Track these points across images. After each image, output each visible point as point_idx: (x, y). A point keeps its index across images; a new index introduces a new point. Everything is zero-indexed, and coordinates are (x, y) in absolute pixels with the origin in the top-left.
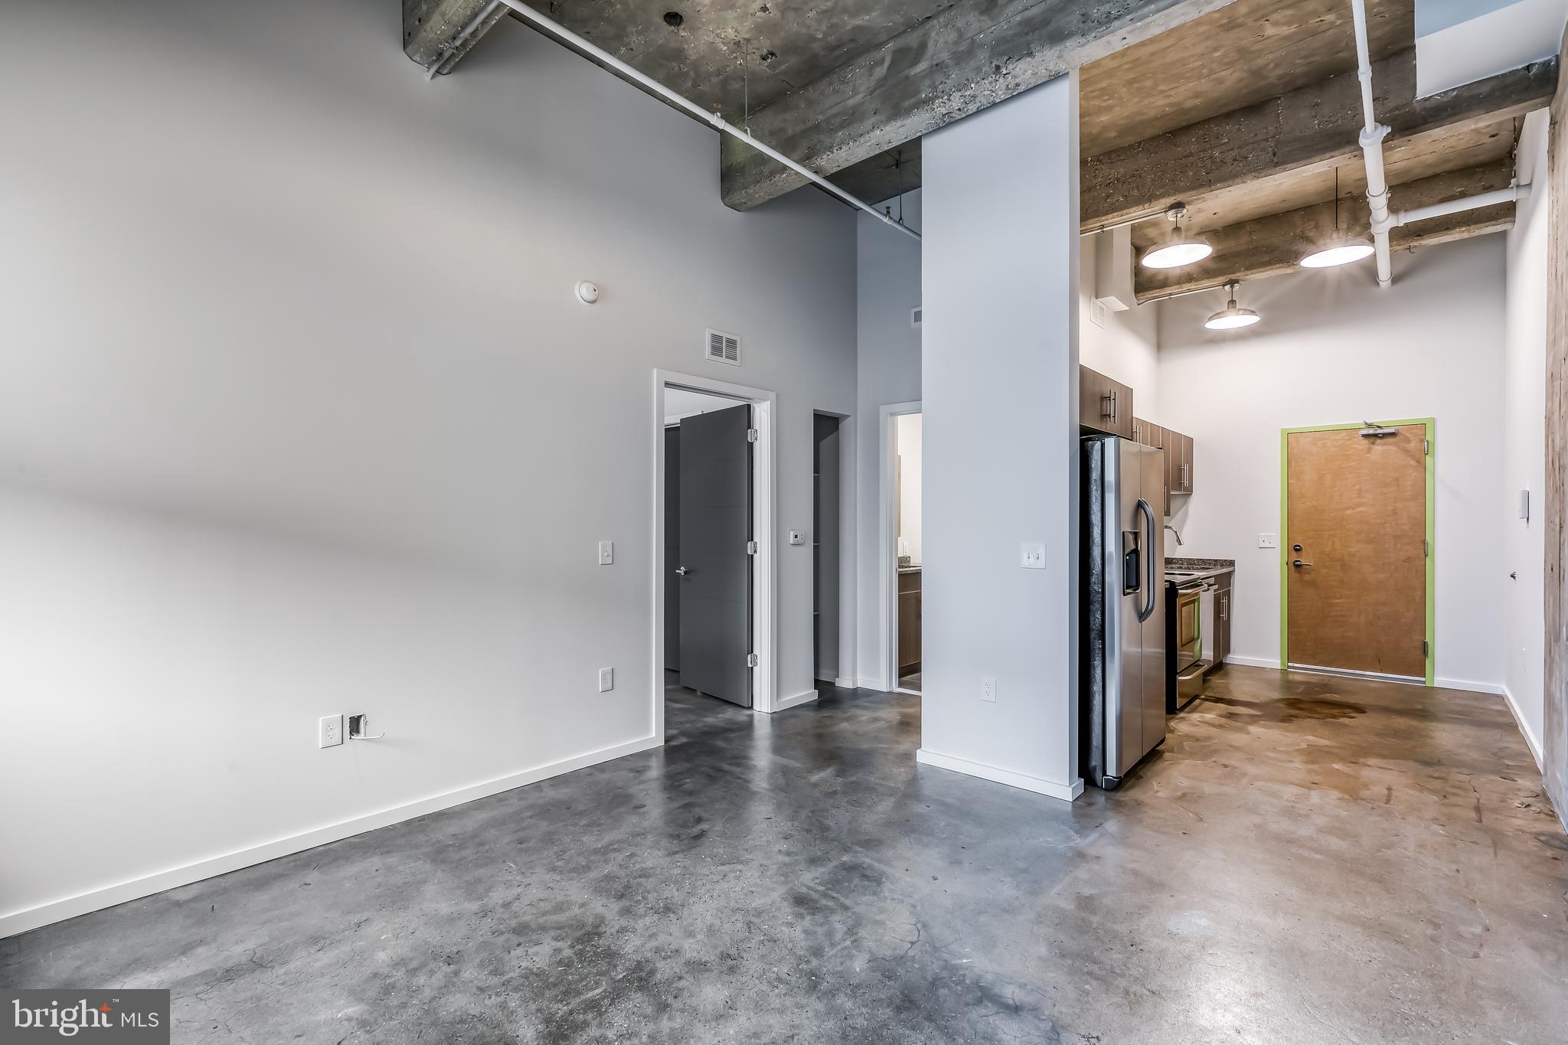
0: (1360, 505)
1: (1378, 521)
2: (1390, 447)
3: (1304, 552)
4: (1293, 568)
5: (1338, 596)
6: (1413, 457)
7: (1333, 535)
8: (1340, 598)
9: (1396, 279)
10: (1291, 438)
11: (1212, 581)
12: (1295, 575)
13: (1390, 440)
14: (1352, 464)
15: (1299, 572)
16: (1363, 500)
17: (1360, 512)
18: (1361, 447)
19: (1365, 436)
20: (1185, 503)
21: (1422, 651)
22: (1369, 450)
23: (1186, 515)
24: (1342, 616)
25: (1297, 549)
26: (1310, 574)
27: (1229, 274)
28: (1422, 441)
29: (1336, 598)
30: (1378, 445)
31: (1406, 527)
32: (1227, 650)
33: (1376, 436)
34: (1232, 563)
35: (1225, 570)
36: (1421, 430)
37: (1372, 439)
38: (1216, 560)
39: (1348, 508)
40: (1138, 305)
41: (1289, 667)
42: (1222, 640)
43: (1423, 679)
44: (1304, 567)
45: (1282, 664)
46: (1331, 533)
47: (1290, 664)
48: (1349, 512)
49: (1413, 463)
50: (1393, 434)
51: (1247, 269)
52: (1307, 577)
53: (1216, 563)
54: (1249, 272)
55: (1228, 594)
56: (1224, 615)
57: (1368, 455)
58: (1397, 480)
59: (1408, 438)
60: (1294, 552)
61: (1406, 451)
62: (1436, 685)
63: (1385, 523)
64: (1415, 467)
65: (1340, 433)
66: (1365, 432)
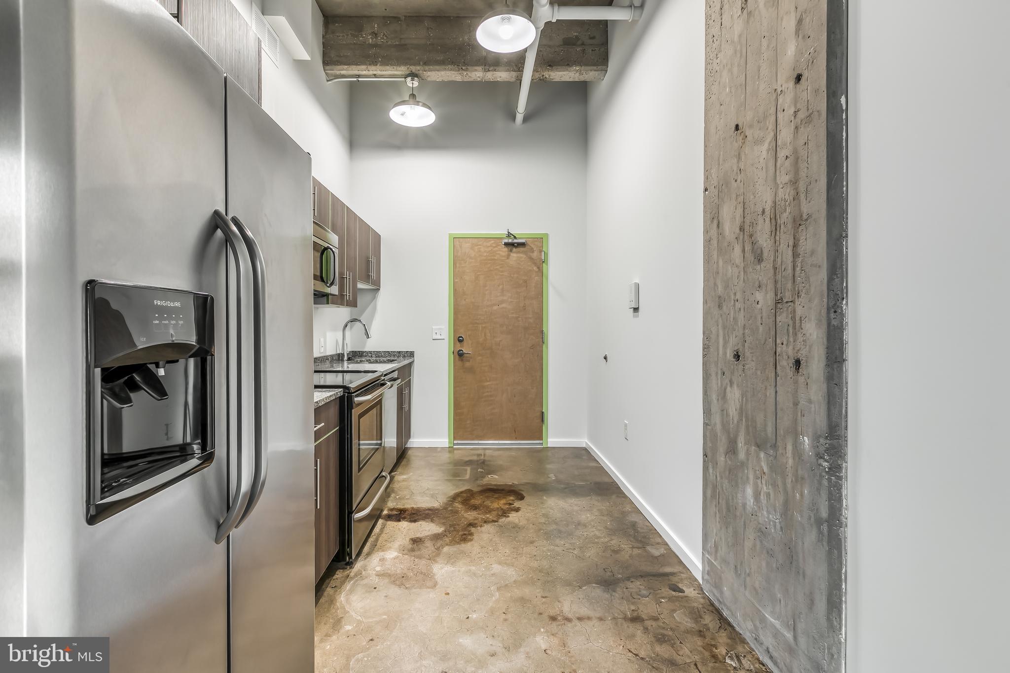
0: (502, 302)
1: (514, 315)
2: (521, 255)
3: (465, 343)
4: (457, 356)
5: (488, 379)
6: (535, 264)
7: (485, 327)
8: (490, 381)
9: (526, 119)
10: (457, 241)
11: (395, 375)
12: (459, 363)
13: (521, 249)
14: (498, 267)
15: (462, 360)
16: (505, 298)
17: (503, 308)
18: (503, 254)
19: (506, 244)
20: (374, 298)
21: (541, 420)
22: (508, 256)
23: (375, 308)
24: (491, 396)
25: (460, 340)
26: (469, 361)
27: (410, 65)
28: (541, 251)
29: (488, 381)
30: (514, 253)
31: (531, 321)
32: (409, 436)
33: (513, 245)
34: (411, 354)
35: (406, 362)
36: (540, 240)
37: (511, 247)
38: (399, 352)
39: (494, 305)
40: (328, 81)
41: (454, 444)
42: (404, 428)
43: (541, 442)
44: (465, 355)
45: (450, 442)
46: (484, 325)
47: (455, 442)
48: (495, 308)
49: (535, 268)
50: (523, 245)
51: (425, 64)
52: (468, 364)
53: (400, 354)
54: (427, 68)
55: (409, 384)
56: (406, 406)
57: (507, 261)
58: (525, 282)
59: (532, 248)
60: (458, 343)
61: (531, 259)
62: (549, 446)
63: (519, 317)
64: (537, 272)
65: (490, 241)
66: (506, 241)
